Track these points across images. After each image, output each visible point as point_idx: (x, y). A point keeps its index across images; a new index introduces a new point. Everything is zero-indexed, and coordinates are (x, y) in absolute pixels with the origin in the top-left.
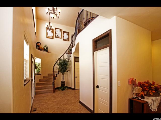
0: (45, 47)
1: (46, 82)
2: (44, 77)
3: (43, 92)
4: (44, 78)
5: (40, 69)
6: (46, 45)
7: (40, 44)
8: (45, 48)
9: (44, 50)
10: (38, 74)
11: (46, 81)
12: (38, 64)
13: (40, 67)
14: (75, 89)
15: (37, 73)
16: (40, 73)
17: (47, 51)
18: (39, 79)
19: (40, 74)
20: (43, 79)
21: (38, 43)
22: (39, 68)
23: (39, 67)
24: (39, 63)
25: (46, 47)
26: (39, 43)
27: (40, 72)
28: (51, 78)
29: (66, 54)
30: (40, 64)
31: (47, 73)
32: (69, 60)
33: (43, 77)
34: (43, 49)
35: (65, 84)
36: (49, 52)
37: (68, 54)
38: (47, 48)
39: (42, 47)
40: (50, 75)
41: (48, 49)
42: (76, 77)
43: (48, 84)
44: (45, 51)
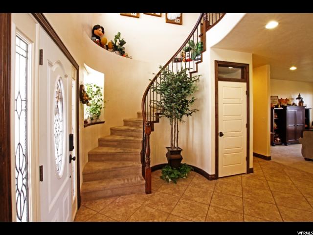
0: (116, 41)
1: (119, 150)
2: (113, 131)
3: (109, 192)
4: (112, 134)
5: (102, 106)
6: (119, 34)
7: (103, 32)
8: (117, 44)
9: (115, 48)
10: (94, 121)
11: (119, 144)
12: (95, 90)
13: (103, 97)
14: (216, 177)
15: (92, 119)
16: (102, 119)
17: (122, 53)
18: (99, 137)
19: (102, 121)
20: (110, 138)
21: (97, 27)
22: (99, 104)
23: (99, 101)
24: (97, 87)
25: (118, 40)
26: (100, 29)
27: (102, 114)
28: (134, 134)
29: (175, 62)
30: (102, 91)
31: (123, 119)
32: (193, 75)
33: (111, 129)
34: (111, 46)
35: (181, 159)
36: (127, 56)
37: (181, 61)
38: (122, 43)
39: (109, 41)
40: (131, 123)
41: (124, 46)
42: (221, 135)
43: (125, 156)
44: (117, 52)
